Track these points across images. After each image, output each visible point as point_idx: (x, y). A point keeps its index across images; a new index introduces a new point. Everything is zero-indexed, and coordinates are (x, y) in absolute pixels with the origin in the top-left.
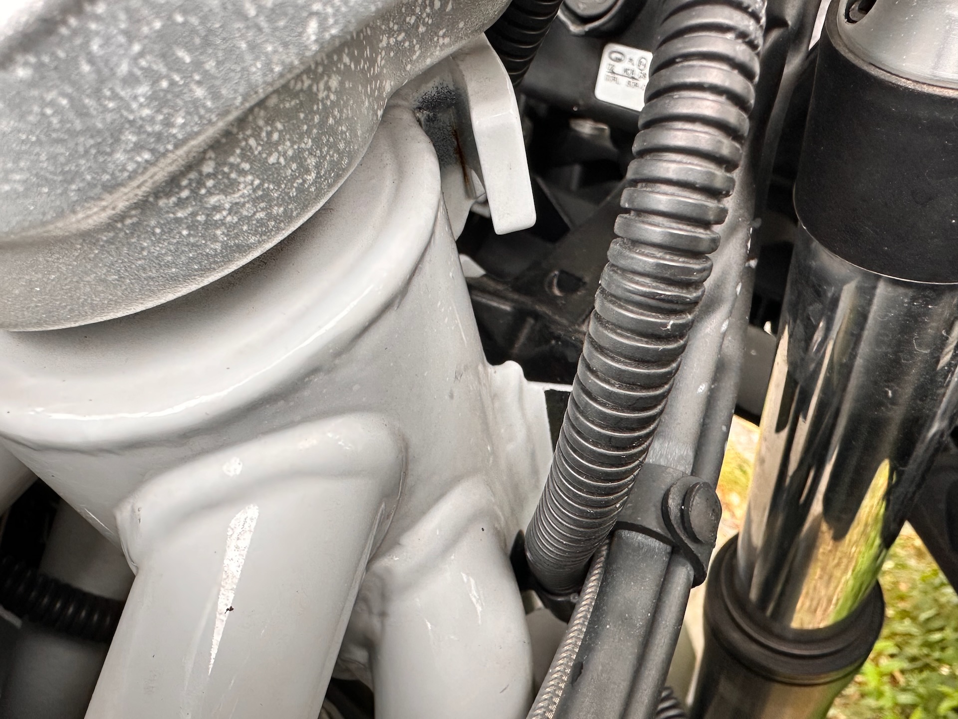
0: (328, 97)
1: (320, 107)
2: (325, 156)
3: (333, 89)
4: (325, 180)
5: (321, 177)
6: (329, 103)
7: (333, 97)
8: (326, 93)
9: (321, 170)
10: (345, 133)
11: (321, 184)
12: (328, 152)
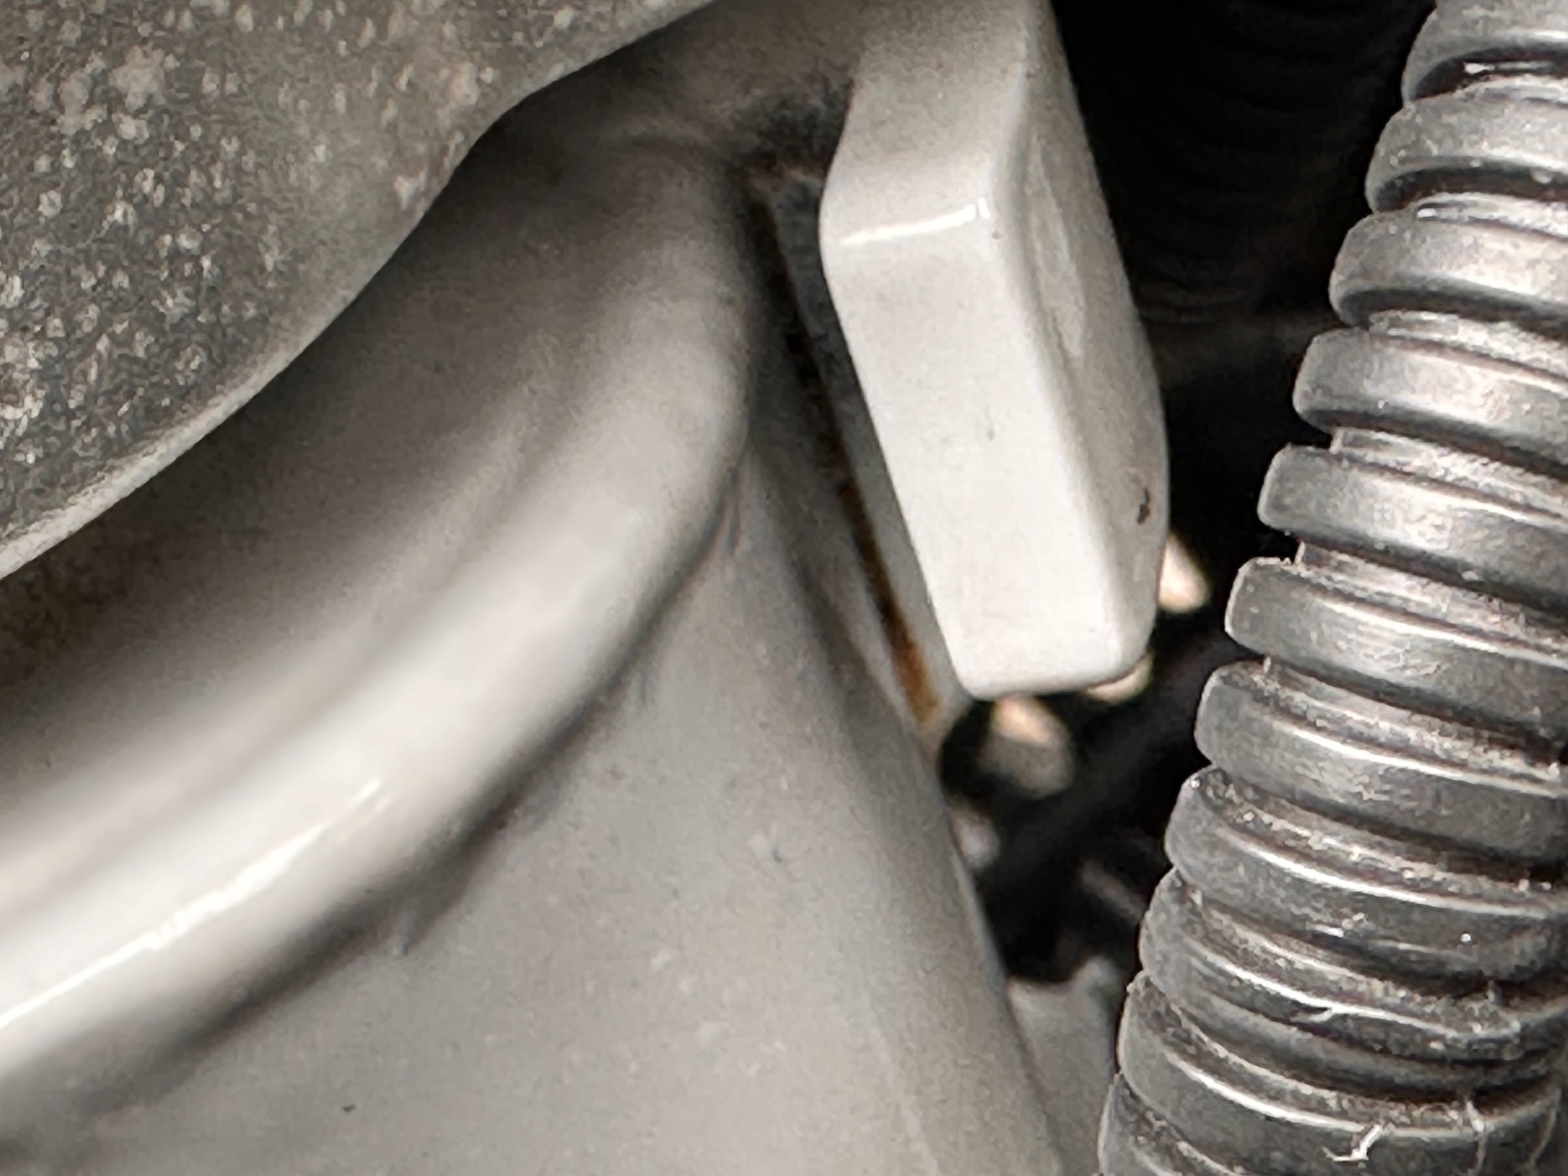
0: (107, 128)
1: (69, 163)
2: (90, 342)
3: (134, 101)
4: (87, 426)
5: (70, 415)
6: (110, 149)
7: (129, 128)
8: (96, 114)
9: (69, 387)
10: (196, 259)
11: (71, 441)
12: (101, 327)
